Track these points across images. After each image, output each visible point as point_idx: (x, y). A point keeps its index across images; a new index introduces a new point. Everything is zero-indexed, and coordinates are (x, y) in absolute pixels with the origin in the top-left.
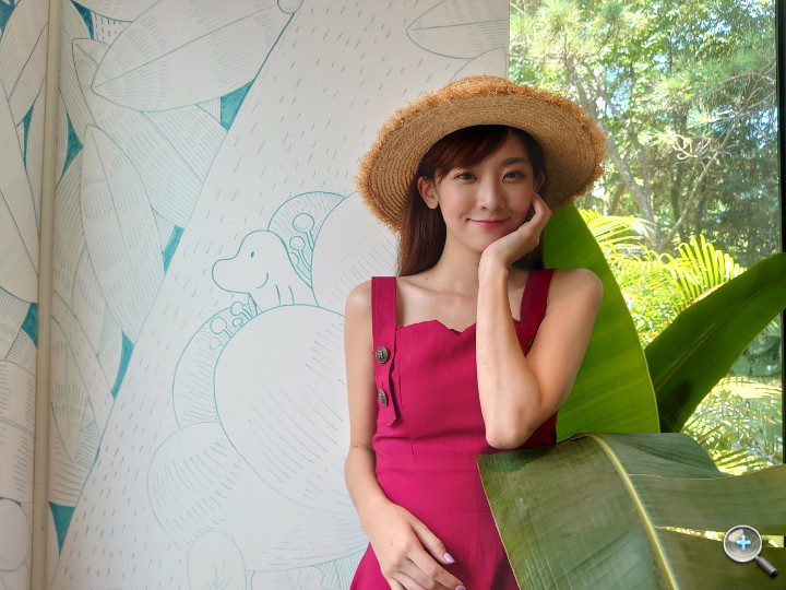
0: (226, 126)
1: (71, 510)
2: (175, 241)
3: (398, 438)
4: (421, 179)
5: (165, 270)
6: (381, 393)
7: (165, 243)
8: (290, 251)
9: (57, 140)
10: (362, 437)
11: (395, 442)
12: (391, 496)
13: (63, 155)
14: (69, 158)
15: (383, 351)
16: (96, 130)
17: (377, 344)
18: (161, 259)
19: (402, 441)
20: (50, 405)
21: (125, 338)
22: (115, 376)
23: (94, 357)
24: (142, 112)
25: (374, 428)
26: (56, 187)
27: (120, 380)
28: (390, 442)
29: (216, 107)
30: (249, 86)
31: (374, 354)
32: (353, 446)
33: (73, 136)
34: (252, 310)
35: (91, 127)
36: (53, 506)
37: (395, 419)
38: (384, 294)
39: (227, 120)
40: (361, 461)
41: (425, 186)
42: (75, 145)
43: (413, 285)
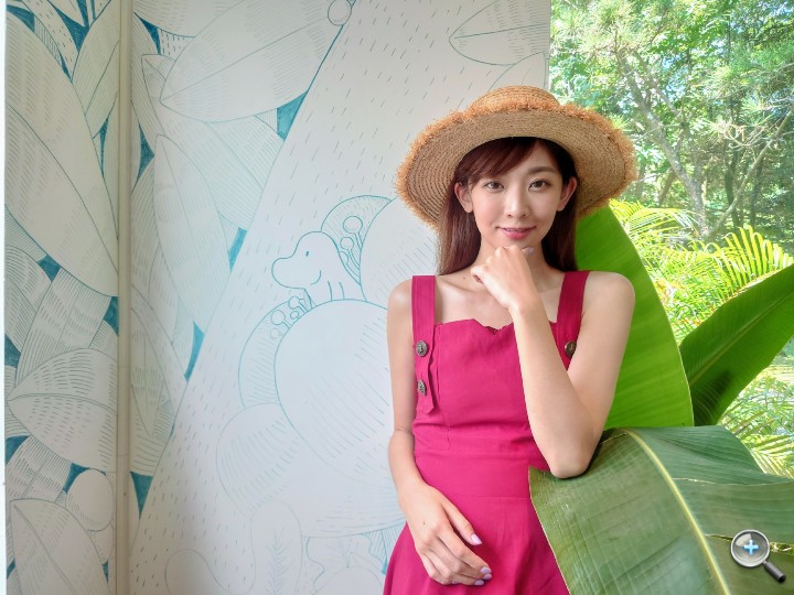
0: (283, 136)
1: (149, 479)
2: (239, 242)
3: (435, 425)
4: (457, 185)
5: (231, 268)
6: (421, 384)
7: (231, 244)
8: (340, 250)
9: (130, 150)
10: (405, 422)
11: (432, 429)
12: (426, 479)
13: (137, 162)
14: (143, 166)
15: (422, 345)
16: (165, 140)
17: (417, 337)
18: (227, 258)
19: (438, 428)
20: (130, 387)
21: (196, 328)
22: (188, 362)
23: (169, 344)
24: (205, 123)
25: (414, 414)
26: (131, 192)
27: (192, 365)
28: (427, 428)
29: (273, 118)
30: (302, 98)
31: (414, 347)
32: (397, 429)
33: (145, 145)
34: (306, 305)
35: (162, 138)
36: (135, 476)
37: (432, 407)
38: (424, 292)
39: (283, 130)
40: (403, 443)
41: (461, 192)
42: (147, 154)
43: (450, 284)
